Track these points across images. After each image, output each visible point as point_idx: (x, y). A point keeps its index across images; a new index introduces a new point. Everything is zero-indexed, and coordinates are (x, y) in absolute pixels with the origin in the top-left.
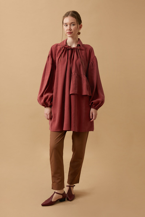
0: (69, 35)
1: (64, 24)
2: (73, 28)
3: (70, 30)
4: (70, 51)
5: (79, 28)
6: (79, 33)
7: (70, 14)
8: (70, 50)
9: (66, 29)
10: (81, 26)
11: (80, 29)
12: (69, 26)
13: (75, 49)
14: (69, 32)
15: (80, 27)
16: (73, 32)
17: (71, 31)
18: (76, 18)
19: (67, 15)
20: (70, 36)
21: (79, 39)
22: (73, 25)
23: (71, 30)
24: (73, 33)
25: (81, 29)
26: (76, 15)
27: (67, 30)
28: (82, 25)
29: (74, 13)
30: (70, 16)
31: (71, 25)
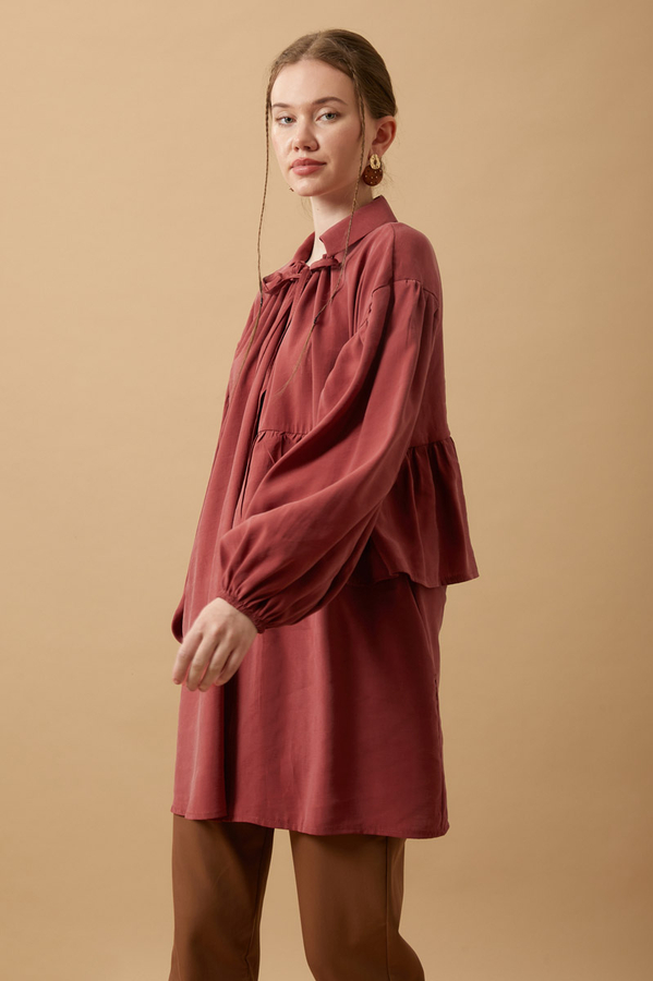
0: (303, 184)
1: (275, 112)
2: (326, 133)
3: (308, 149)
5: (376, 142)
6: (373, 176)
7: (314, 45)
9: (286, 139)
10: (390, 130)
11: (379, 146)
12: (302, 119)
14: (304, 162)
15: (384, 137)
16: (325, 163)
17: (314, 156)
18: (349, 74)
19: (292, 56)
20: (310, 191)
22: (330, 115)
23: (311, 144)
24: (325, 170)
25: (385, 147)
26: (351, 55)
27: (290, 149)
28: (393, 125)
29: (339, 42)
30: (309, 59)
31: (319, 119)
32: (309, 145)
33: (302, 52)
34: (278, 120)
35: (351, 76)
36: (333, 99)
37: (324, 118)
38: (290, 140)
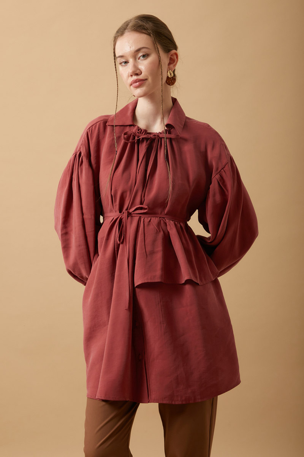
0: (139, 91)
1: (119, 60)
2: (144, 65)
3: (137, 74)
4: (143, 148)
5: (169, 64)
6: (171, 81)
7: (131, 25)
8: (145, 142)
9: (125, 71)
10: (175, 57)
11: (172, 66)
12: (131, 61)
13: (161, 138)
14: (136, 81)
15: (173, 61)
16: (146, 79)
17: (140, 77)
18: (149, 34)
19: (121, 32)
20: (142, 94)
21: (174, 101)
22: (144, 56)
23: (138, 72)
24: (147, 83)
25: (175, 66)
26: (149, 25)
27: (129, 76)
28: (176, 55)
29: (141, 20)
30: (129, 31)
31: (139, 59)
32: (137, 73)
33: (125, 29)
34: (121, 63)
35: (150, 35)
36: (143, 48)
37: (141, 58)
38: (128, 72)
